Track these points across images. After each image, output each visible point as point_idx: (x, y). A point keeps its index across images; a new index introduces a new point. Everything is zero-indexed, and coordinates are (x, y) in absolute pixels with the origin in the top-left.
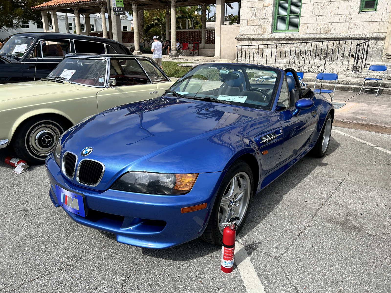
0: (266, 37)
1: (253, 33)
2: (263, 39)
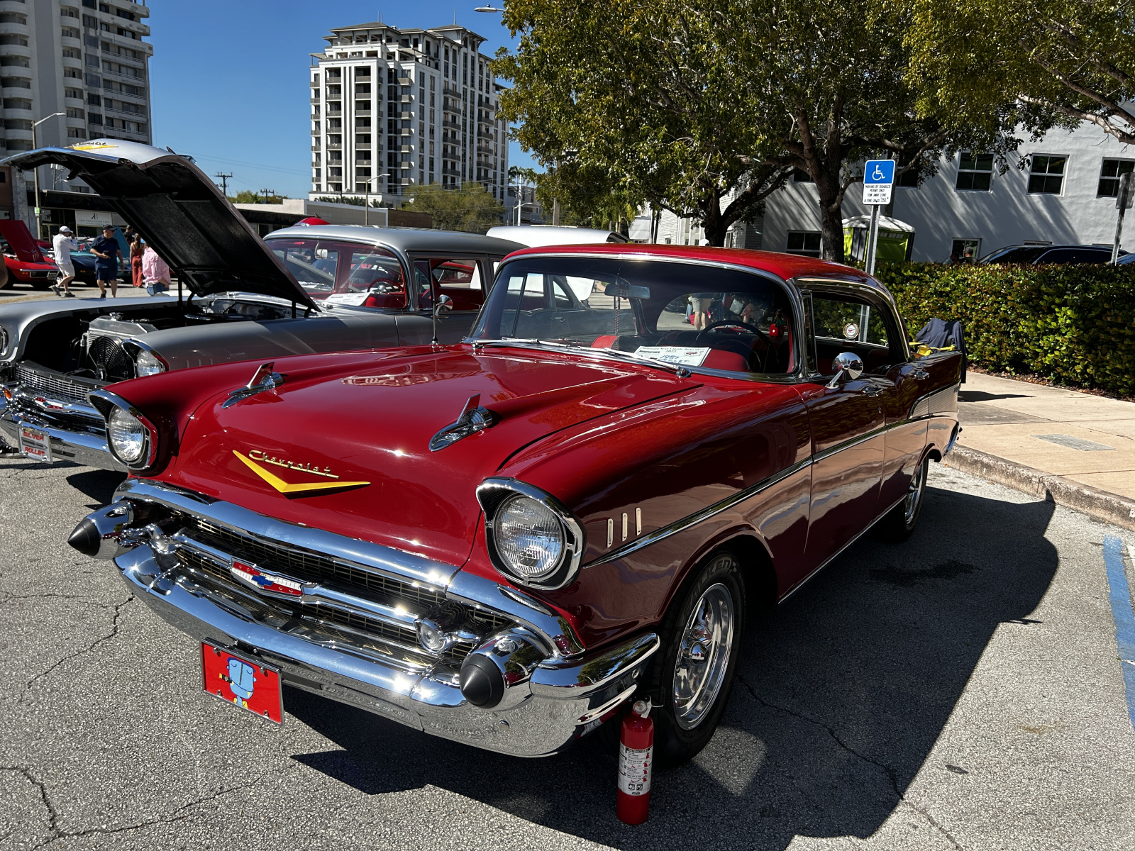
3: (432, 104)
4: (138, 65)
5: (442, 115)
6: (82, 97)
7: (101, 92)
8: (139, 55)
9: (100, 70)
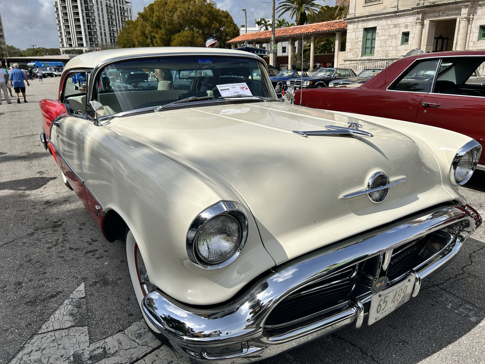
0: (358, 59)
1: (352, 56)
2: (357, 60)
3: (102, 11)
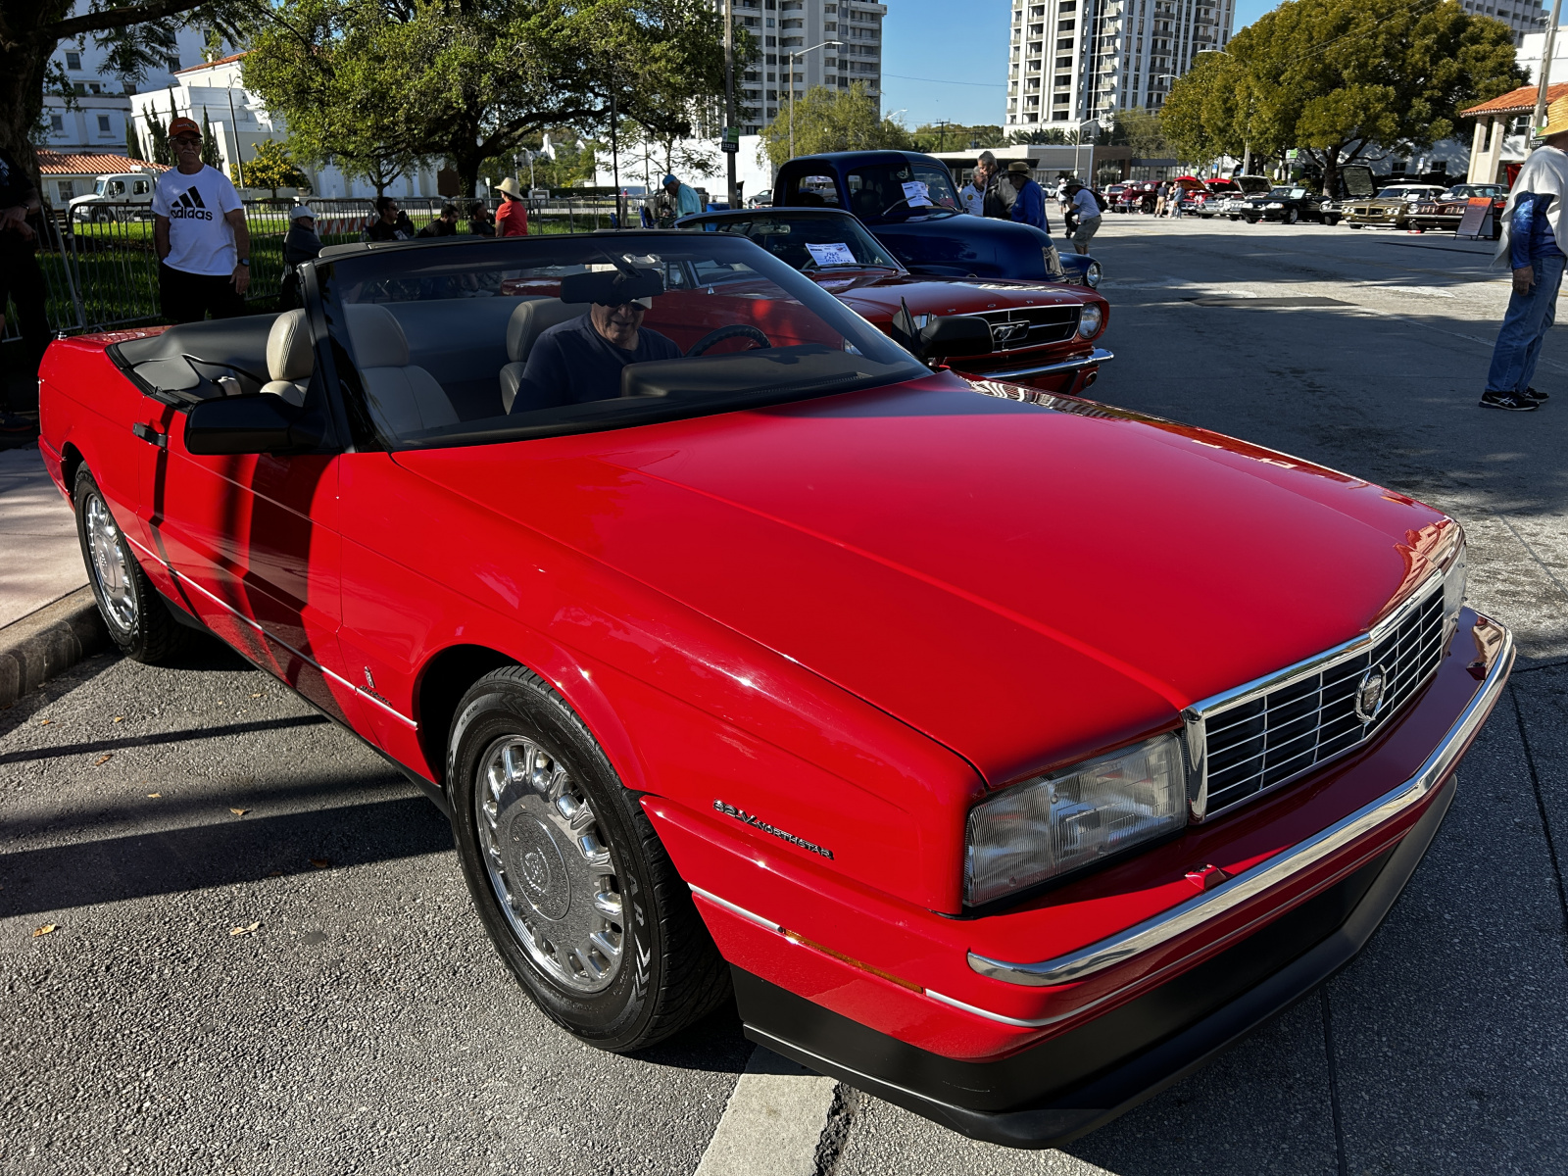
4: (875, 26)
5: (1153, 23)
6: (834, 65)
7: (848, 57)
8: (876, 17)
9: (848, 37)
